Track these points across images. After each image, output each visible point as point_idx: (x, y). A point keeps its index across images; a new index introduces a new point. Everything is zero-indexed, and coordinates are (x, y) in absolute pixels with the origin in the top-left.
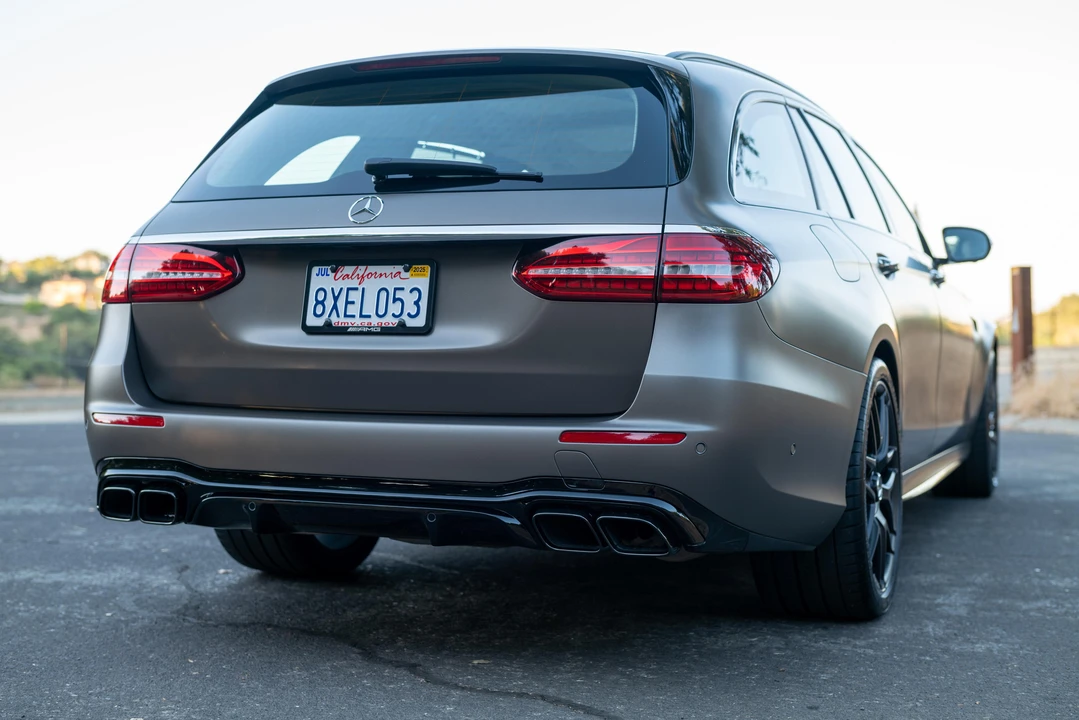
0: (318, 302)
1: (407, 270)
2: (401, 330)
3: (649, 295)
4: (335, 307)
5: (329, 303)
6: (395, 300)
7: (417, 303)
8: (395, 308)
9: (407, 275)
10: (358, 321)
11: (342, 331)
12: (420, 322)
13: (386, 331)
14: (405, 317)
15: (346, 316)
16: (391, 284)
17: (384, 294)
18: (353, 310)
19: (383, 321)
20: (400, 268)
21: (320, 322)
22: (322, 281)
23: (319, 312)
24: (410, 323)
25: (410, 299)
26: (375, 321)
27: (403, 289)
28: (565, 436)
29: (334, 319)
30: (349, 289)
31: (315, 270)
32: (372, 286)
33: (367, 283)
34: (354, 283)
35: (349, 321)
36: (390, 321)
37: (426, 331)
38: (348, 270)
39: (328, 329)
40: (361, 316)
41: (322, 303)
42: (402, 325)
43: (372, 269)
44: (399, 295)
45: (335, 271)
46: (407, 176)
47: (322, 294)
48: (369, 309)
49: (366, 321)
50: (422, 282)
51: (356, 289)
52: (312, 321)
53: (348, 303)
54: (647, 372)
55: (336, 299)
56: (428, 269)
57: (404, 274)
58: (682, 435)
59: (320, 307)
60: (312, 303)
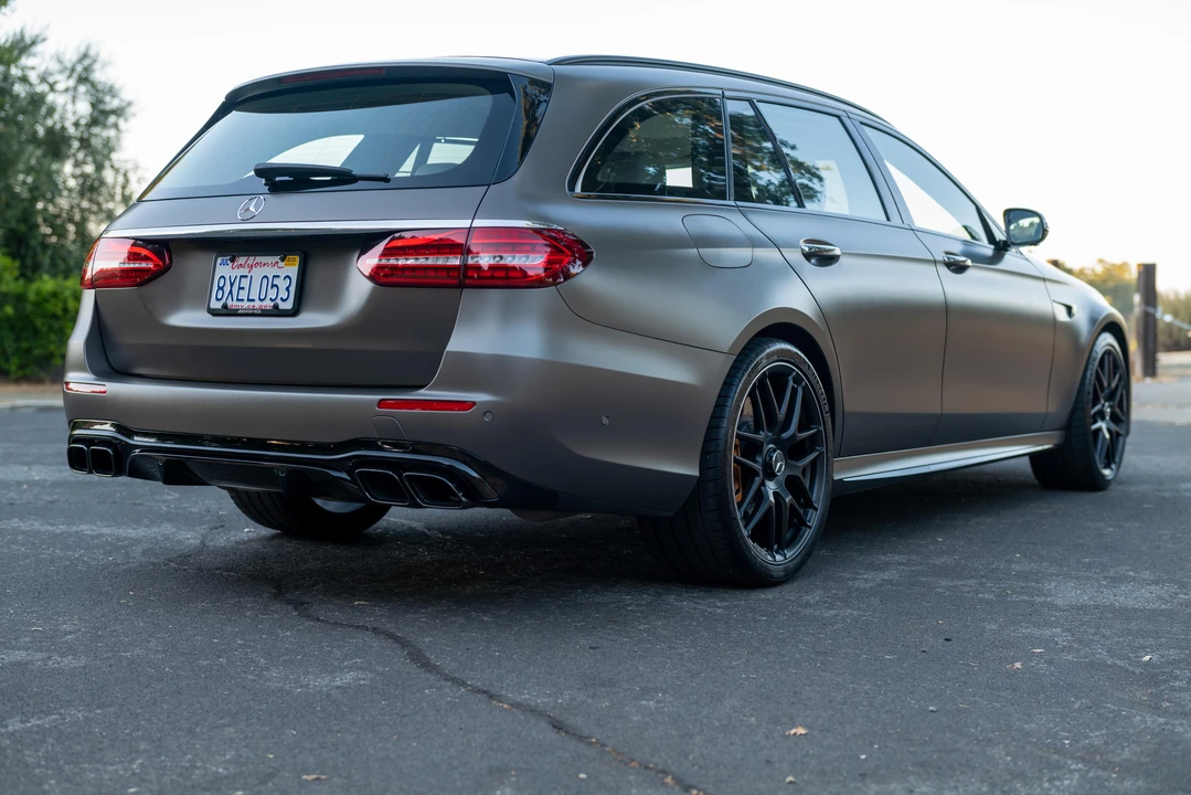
0: (219, 288)
1: (283, 260)
2: (276, 312)
3: (456, 281)
4: (231, 292)
5: (227, 289)
6: (273, 286)
7: (287, 289)
8: (272, 293)
9: (283, 264)
10: (246, 304)
11: (234, 313)
12: (288, 305)
13: (265, 313)
14: (278, 301)
15: (238, 300)
16: (272, 272)
17: (265, 280)
18: (243, 295)
19: (264, 304)
20: (277, 258)
21: (220, 305)
22: (224, 270)
23: (219, 296)
24: (283, 306)
25: (282, 284)
26: (257, 304)
27: (278, 276)
28: (382, 403)
29: (229, 303)
30: (241, 277)
31: (219, 260)
32: (258, 273)
33: (254, 271)
34: (244, 271)
35: (240, 303)
36: (268, 304)
37: (294, 313)
38: (242, 260)
39: (226, 312)
40: (249, 300)
41: (222, 288)
42: (276, 307)
43: (258, 259)
44: (276, 282)
45: (233, 261)
46: (287, 178)
47: (222, 280)
48: (254, 295)
49: (251, 304)
50: (291, 269)
51: (246, 277)
52: (215, 305)
53: (240, 288)
54: (448, 349)
55: (232, 285)
56: (298, 258)
57: (281, 264)
58: (474, 403)
59: (220, 292)
60: (215, 288)
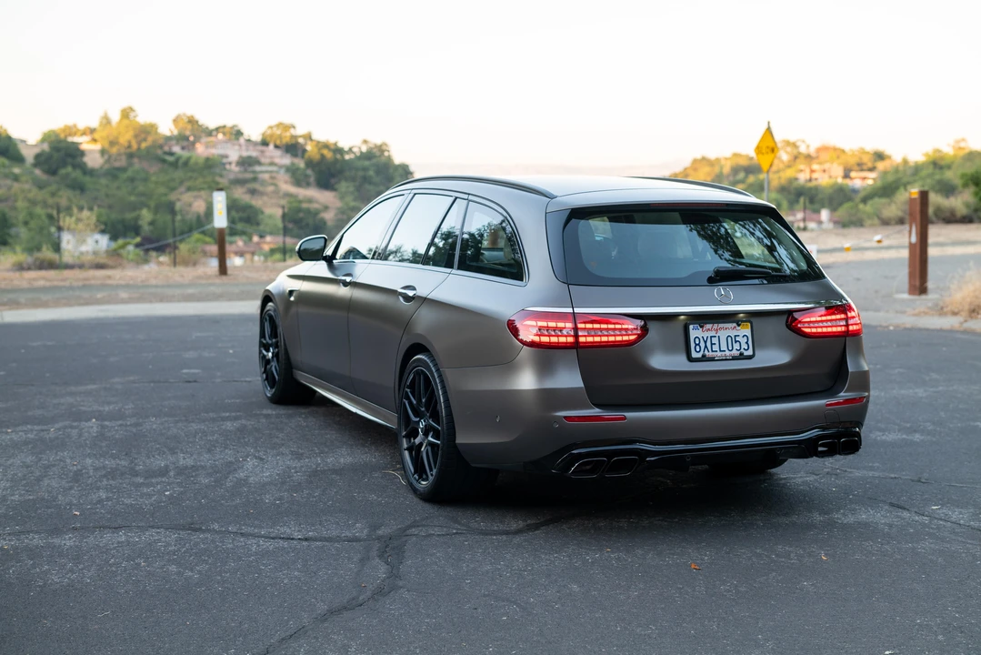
0: (696, 345)
1: (739, 325)
2: (741, 357)
4: (706, 347)
5: (702, 345)
6: (736, 342)
8: (736, 346)
9: (739, 328)
10: (719, 354)
11: (712, 359)
12: (750, 352)
13: (734, 358)
14: (742, 350)
15: (713, 351)
16: (733, 333)
17: (729, 339)
19: (732, 353)
20: (735, 325)
21: (699, 355)
22: (695, 333)
23: (698, 350)
24: (746, 353)
25: (743, 341)
26: (728, 353)
27: (739, 336)
28: (828, 404)
29: (706, 352)
30: (711, 337)
31: (691, 327)
32: (723, 334)
33: (720, 333)
34: (713, 333)
35: (715, 354)
36: (735, 353)
37: (753, 357)
38: (709, 326)
39: (704, 359)
40: (721, 351)
41: (699, 345)
42: (741, 354)
43: (721, 325)
44: (737, 339)
45: (702, 327)
47: (697, 340)
48: (724, 347)
49: (723, 353)
50: (747, 332)
51: (715, 336)
52: (694, 355)
53: (712, 344)
54: (848, 369)
55: (705, 342)
56: (749, 324)
59: (698, 347)
60: (693, 345)
